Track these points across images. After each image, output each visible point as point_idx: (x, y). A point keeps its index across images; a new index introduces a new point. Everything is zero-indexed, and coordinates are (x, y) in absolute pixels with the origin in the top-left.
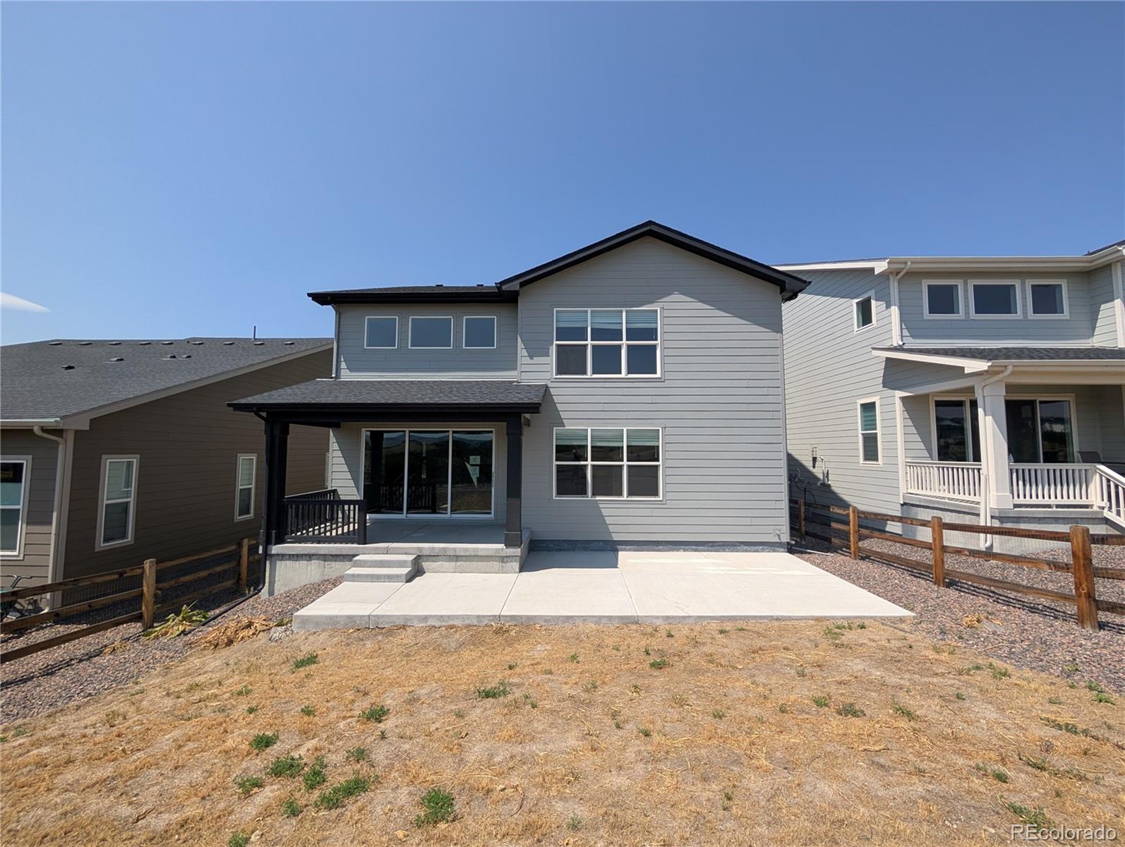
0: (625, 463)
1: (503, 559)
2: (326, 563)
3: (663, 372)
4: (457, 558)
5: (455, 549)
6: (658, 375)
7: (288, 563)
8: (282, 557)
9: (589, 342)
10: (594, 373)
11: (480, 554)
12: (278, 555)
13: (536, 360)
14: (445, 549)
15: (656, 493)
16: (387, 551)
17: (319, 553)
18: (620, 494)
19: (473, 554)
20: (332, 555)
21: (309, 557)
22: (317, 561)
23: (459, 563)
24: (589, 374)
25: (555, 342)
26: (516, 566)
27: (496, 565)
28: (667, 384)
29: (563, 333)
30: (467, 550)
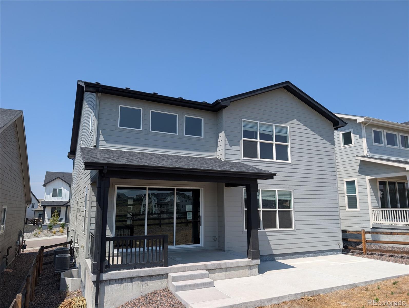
0: (277, 209)
1: (251, 267)
2: (144, 283)
3: (292, 160)
4: (226, 269)
5: (226, 264)
6: (289, 161)
7: (115, 286)
8: (110, 282)
9: (259, 140)
10: (261, 158)
11: (240, 265)
12: (106, 281)
13: (233, 147)
14: (220, 264)
15: (290, 226)
16: (186, 269)
17: (140, 275)
18: (275, 227)
19: (236, 265)
20: (147, 276)
21: (131, 279)
22: (137, 282)
23: (227, 273)
24: (259, 158)
25: (243, 139)
26: (257, 270)
27: (247, 271)
28: (293, 166)
29: (247, 134)
30: (232, 263)
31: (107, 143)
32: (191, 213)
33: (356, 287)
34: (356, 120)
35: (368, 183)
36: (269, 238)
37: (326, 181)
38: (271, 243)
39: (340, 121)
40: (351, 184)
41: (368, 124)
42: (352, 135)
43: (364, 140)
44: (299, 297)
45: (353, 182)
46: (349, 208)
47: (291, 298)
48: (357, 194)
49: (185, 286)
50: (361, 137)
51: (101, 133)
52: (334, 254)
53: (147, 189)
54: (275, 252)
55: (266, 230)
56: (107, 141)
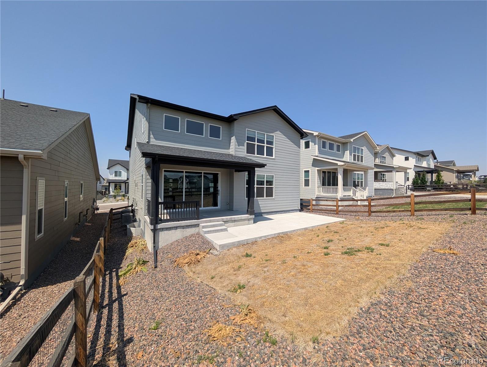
0: (265, 186)
1: (249, 220)
2: (184, 230)
3: (275, 157)
4: (235, 221)
5: (234, 218)
6: (274, 157)
7: (166, 232)
8: (162, 229)
9: (256, 143)
10: (257, 154)
11: (243, 218)
12: (160, 229)
13: (241, 147)
14: (231, 218)
15: (272, 196)
16: (210, 221)
17: (182, 225)
18: (263, 197)
19: (240, 219)
20: (186, 226)
21: (176, 228)
22: (180, 229)
23: (235, 223)
24: (256, 155)
25: (246, 141)
26: (252, 221)
27: (247, 222)
28: (276, 161)
29: (249, 139)
30: (238, 217)
31: (156, 140)
32: (213, 188)
33: (307, 229)
34: (313, 134)
35: (316, 171)
36: (260, 203)
37: (293, 170)
38: (261, 206)
39: (304, 134)
40: (307, 172)
41: (320, 137)
42: (310, 142)
43: (317, 146)
44: (276, 235)
45: (308, 171)
46: (305, 186)
47: (272, 236)
48: (310, 178)
49: (210, 231)
50: (315, 144)
51: (151, 133)
52: (295, 212)
53: (184, 172)
54: (262, 211)
55: (258, 198)
56: (156, 139)
